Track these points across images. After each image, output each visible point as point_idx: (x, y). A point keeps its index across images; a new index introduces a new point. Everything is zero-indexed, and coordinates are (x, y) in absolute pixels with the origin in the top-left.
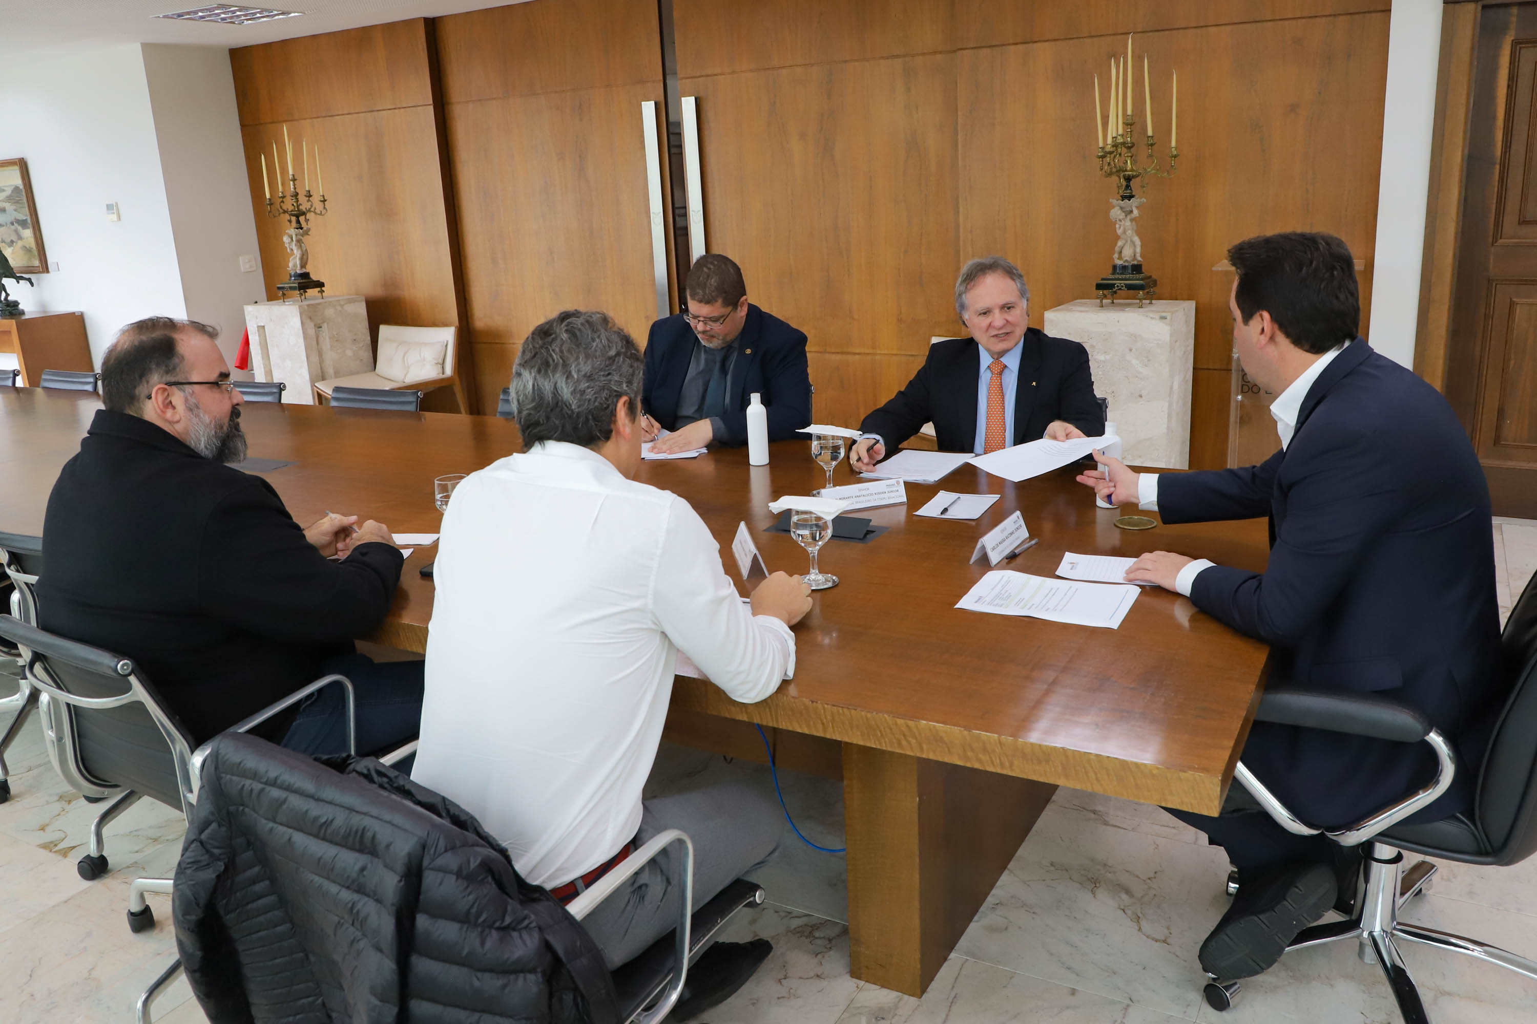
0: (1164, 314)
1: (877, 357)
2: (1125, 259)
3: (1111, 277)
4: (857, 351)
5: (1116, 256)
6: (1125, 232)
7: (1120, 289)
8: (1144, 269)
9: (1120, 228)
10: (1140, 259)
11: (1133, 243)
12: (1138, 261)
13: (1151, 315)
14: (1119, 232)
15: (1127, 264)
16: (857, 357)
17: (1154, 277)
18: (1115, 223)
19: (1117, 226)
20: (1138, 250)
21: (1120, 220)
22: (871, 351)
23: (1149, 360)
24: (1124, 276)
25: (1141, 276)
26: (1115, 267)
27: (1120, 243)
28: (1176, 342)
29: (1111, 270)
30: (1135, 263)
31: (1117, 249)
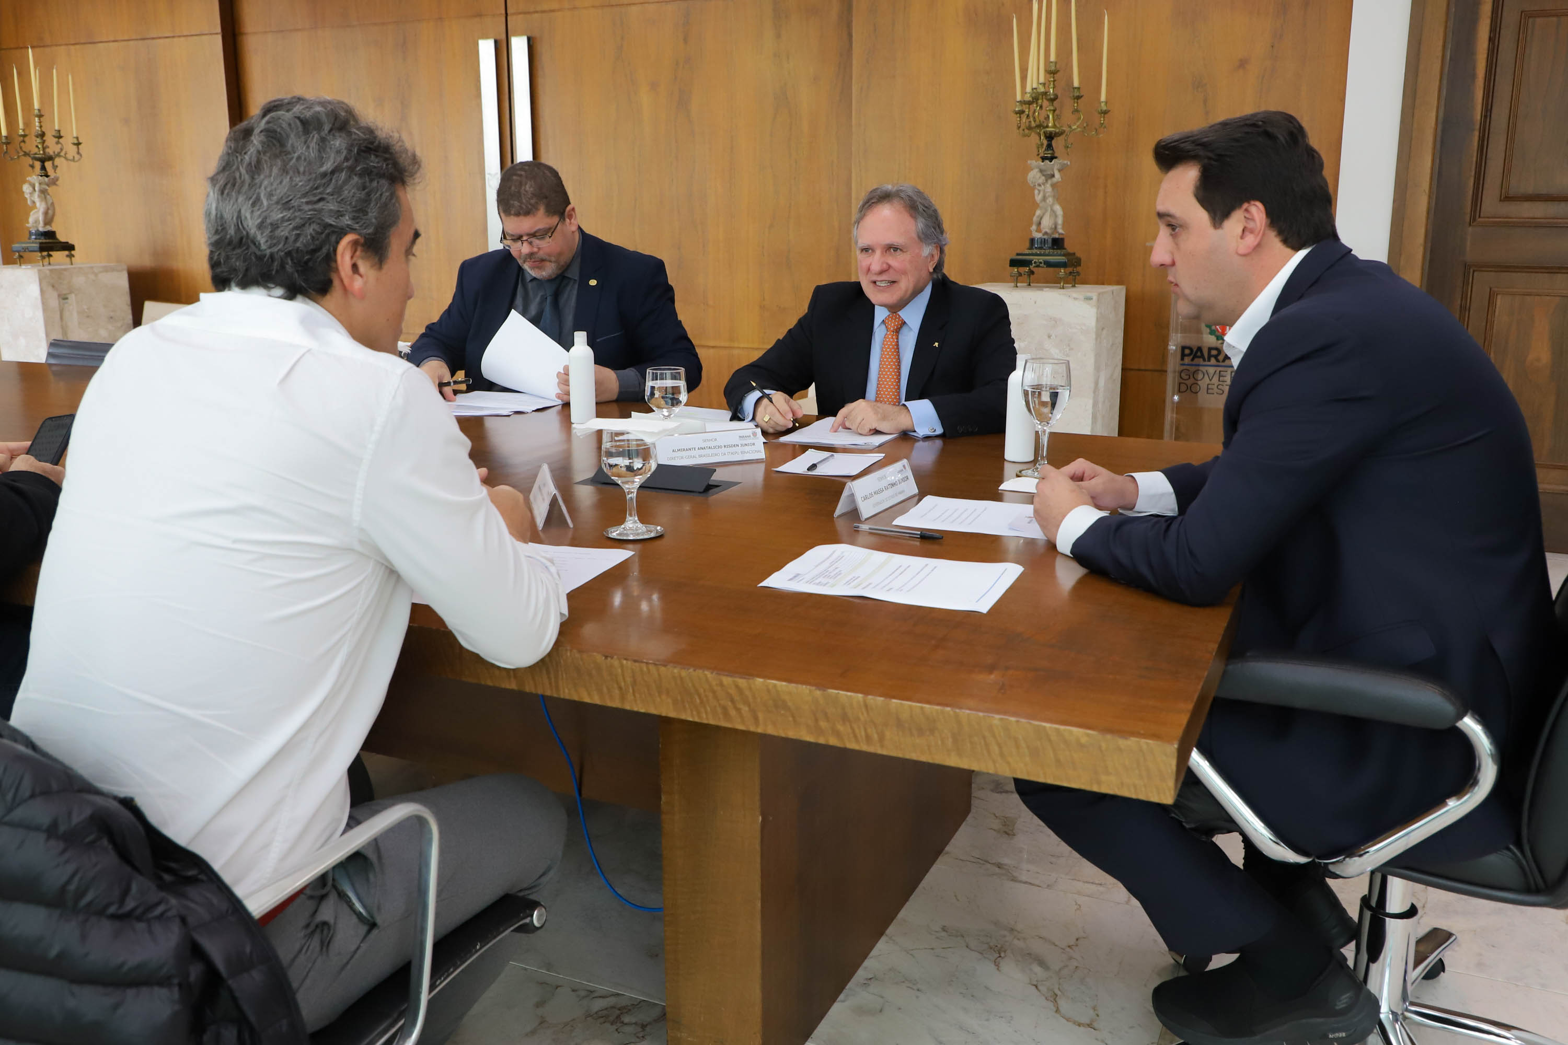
0: (1089, 294)
1: (736, 352)
2: (1044, 231)
3: (1027, 252)
4: (712, 343)
5: (1034, 227)
6: (1044, 199)
7: (1038, 266)
8: (1067, 244)
9: (1039, 194)
10: (1061, 231)
11: (1054, 212)
12: (1060, 234)
13: (1075, 295)
14: (1038, 198)
15: (1046, 237)
16: (712, 351)
17: (1078, 255)
18: (1033, 188)
19: (1036, 192)
20: (1060, 221)
21: (1039, 185)
22: (727, 344)
23: (1071, 349)
24: (1042, 251)
25: (1063, 252)
26: (1032, 241)
27: (1038, 212)
28: (1103, 329)
29: (1028, 244)
30: (1057, 236)
31: (1035, 219)
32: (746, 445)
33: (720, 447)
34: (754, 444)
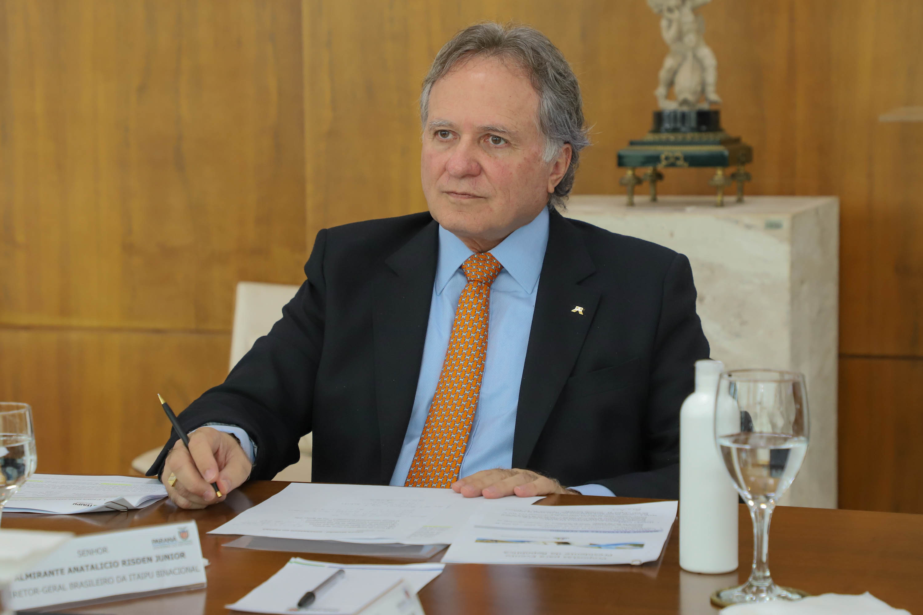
0: (775, 218)
1: (74, 336)
2: (681, 97)
3: (650, 137)
4: (24, 319)
5: (661, 91)
6: (680, 37)
7: (673, 165)
8: (725, 121)
9: (669, 26)
10: (713, 96)
11: (699, 63)
12: (712, 103)
13: (747, 219)
14: (669, 35)
15: (685, 109)
16: (24, 336)
17: (746, 140)
18: (659, 16)
19: (664, 23)
20: (711, 77)
21: (670, 10)
22: (57, 321)
23: (743, 323)
24: (680, 137)
25: (719, 136)
26: (659, 117)
27: (669, 62)
28: (802, 282)
29: (649, 122)
30: (705, 106)
31: (663, 75)
32: (167, 557)
33: (114, 564)
34: (182, 555)
